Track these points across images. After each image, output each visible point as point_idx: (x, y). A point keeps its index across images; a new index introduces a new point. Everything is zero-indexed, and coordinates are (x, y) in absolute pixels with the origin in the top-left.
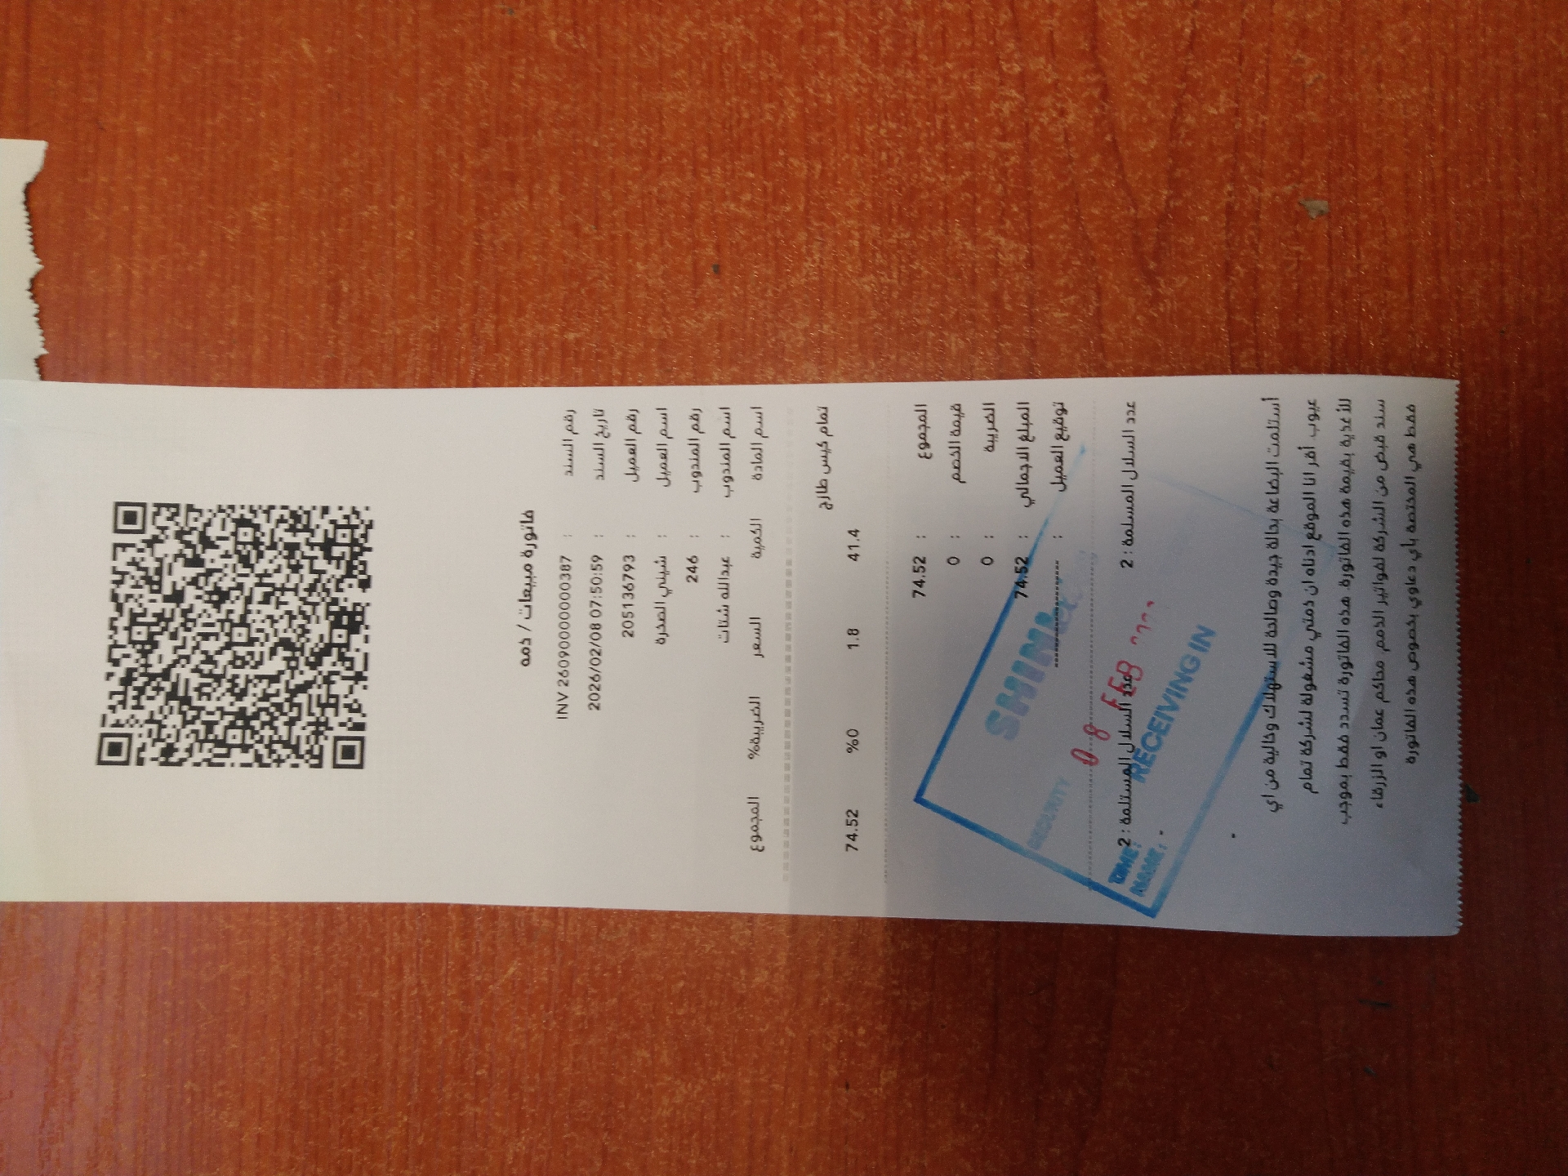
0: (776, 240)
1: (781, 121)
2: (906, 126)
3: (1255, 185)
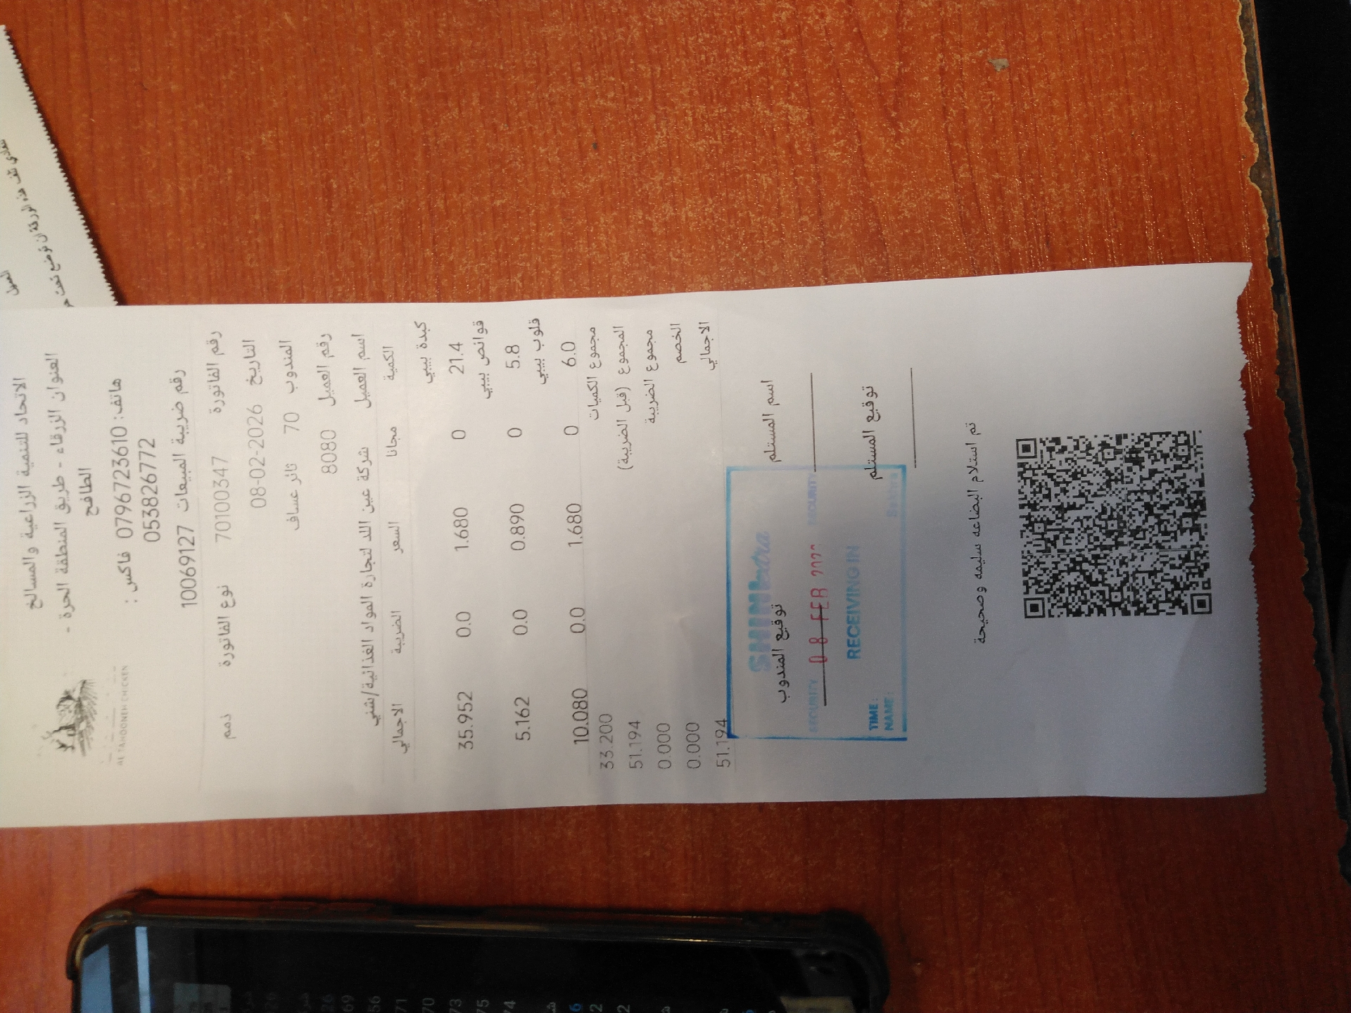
0: (633, 121)
1: (629, 40)
2: (716, 34)
3: (958, 53)
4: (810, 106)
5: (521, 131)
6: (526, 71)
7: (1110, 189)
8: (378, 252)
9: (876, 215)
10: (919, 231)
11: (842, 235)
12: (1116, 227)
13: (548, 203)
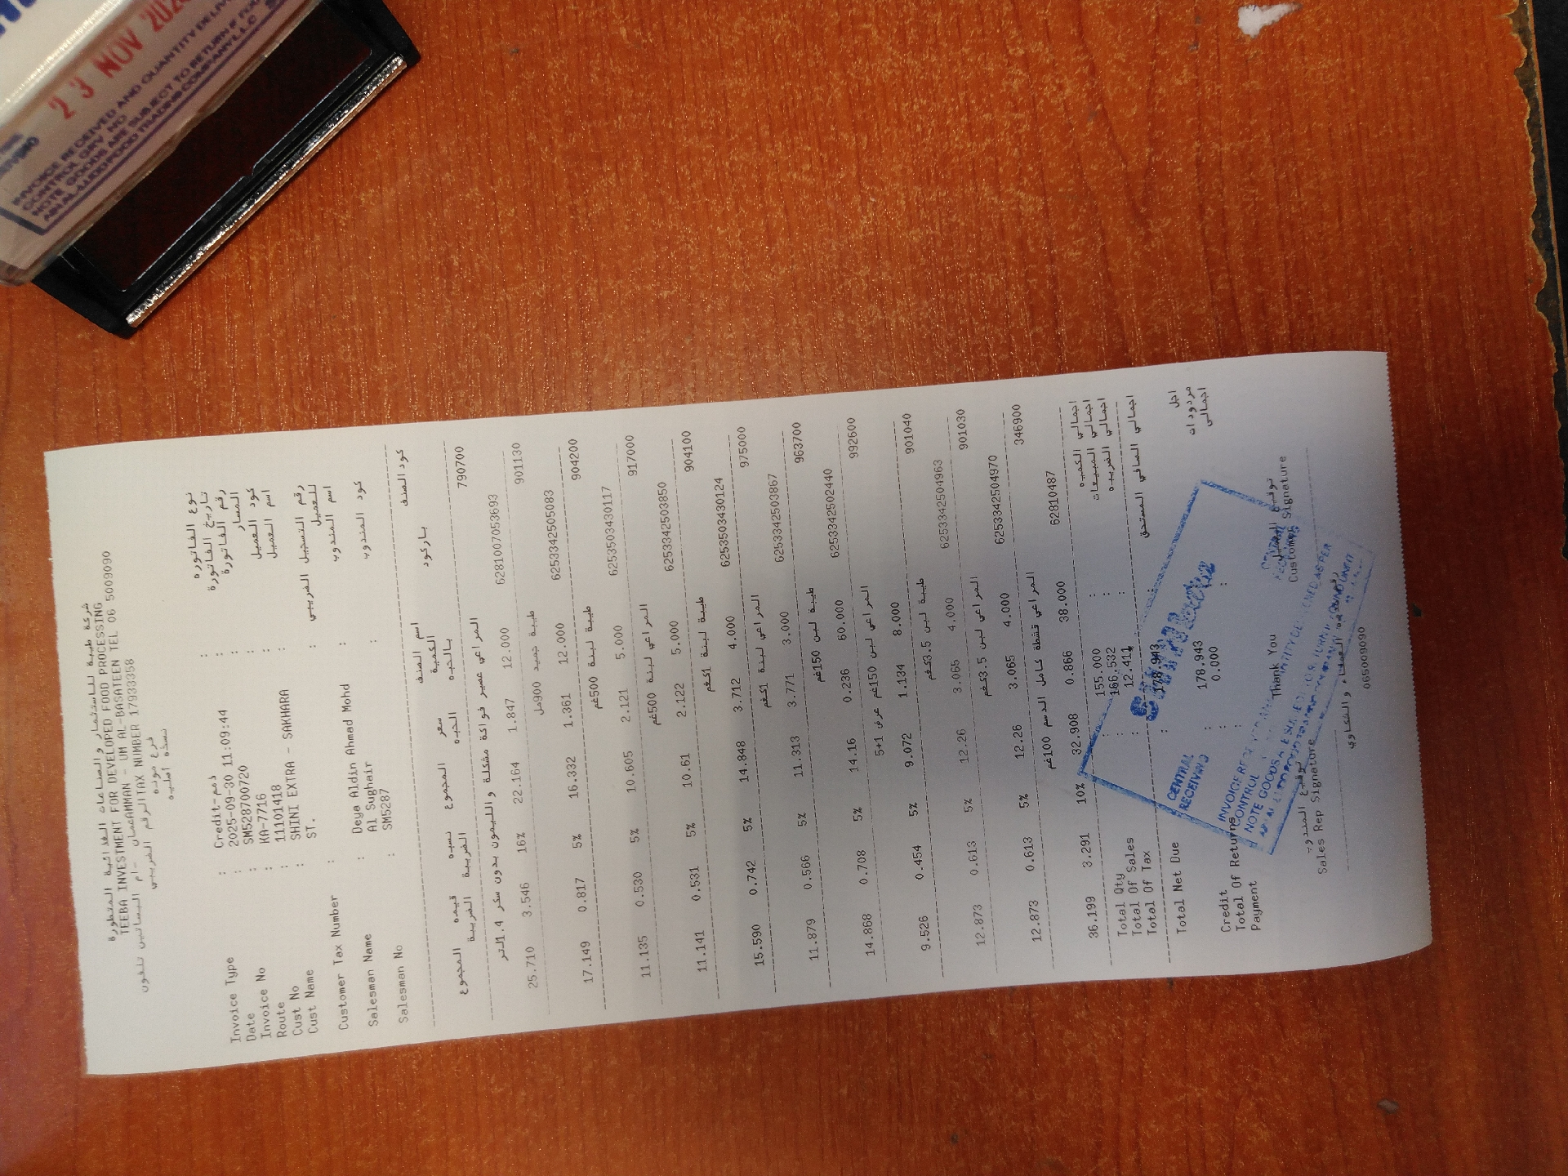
4: (1045, 195)
6: (701, 133)
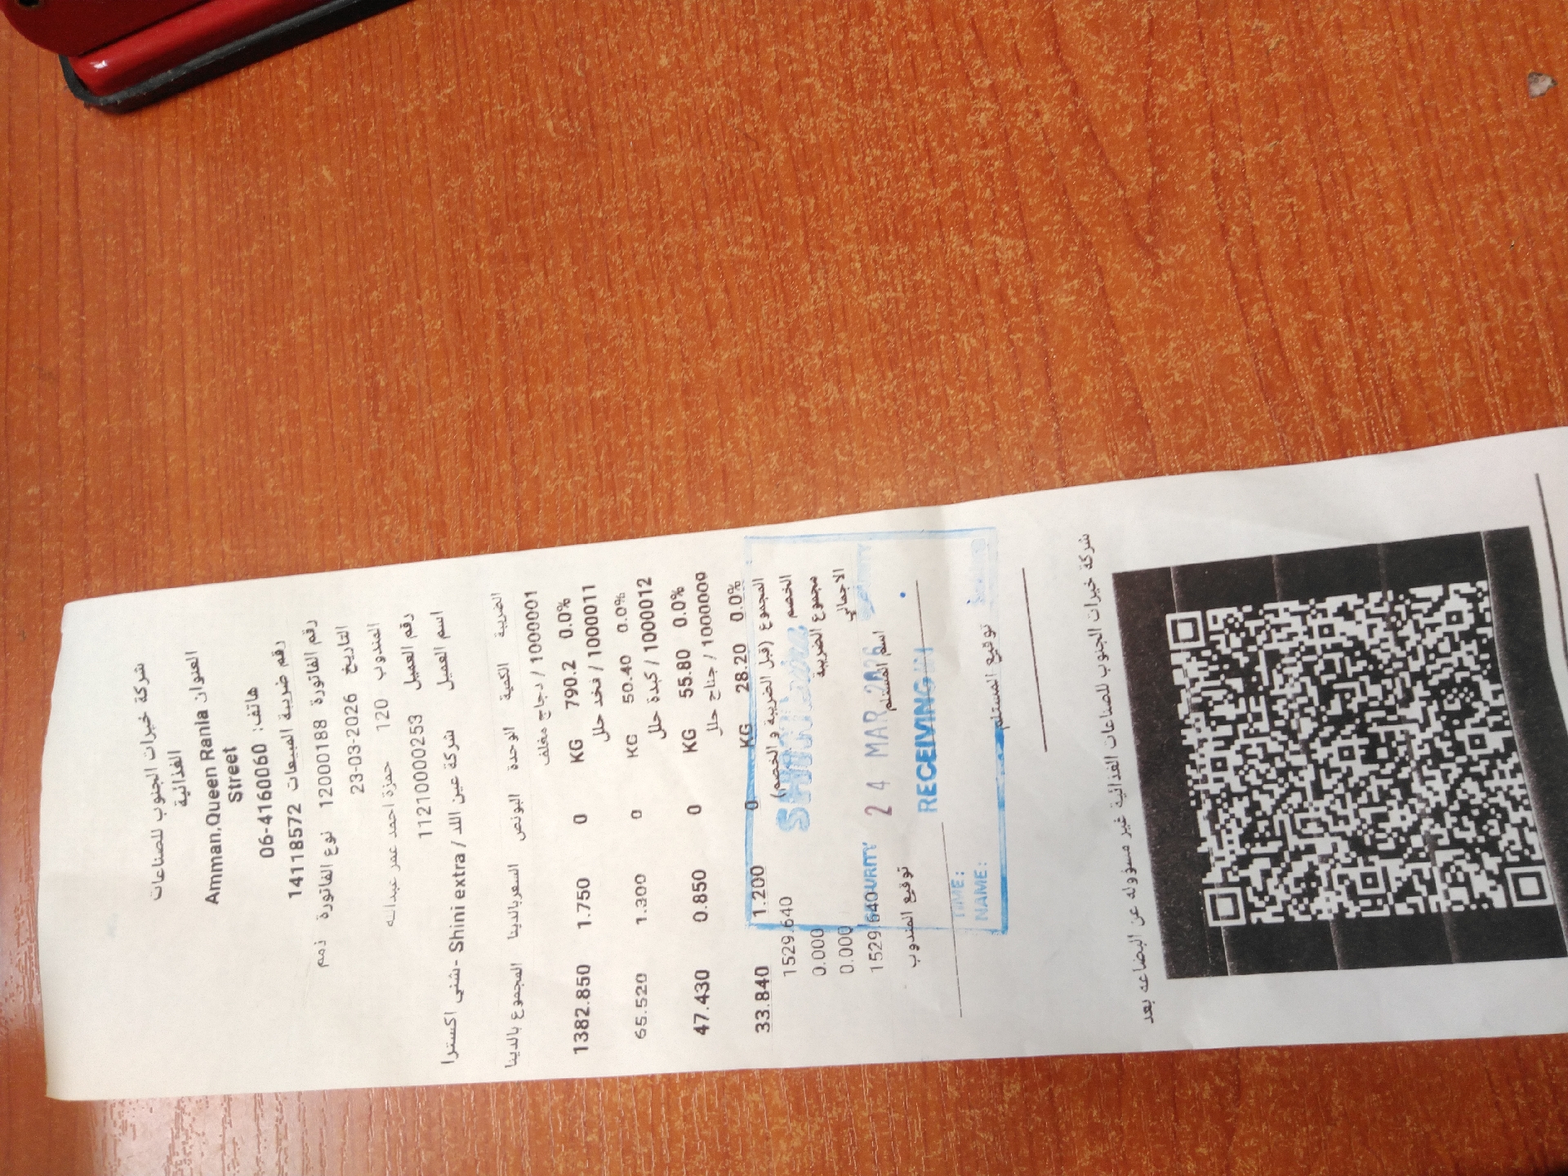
3: (1237, 149)
5: (627, 297)
7: (1484, 325)
8: (438, 469)
9: (1132, 380)
10: (1199, 401)
11: (1084, 412)
12: (1501, 380)
13: (666, 392)
